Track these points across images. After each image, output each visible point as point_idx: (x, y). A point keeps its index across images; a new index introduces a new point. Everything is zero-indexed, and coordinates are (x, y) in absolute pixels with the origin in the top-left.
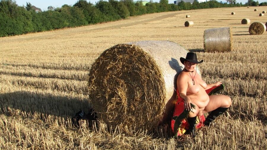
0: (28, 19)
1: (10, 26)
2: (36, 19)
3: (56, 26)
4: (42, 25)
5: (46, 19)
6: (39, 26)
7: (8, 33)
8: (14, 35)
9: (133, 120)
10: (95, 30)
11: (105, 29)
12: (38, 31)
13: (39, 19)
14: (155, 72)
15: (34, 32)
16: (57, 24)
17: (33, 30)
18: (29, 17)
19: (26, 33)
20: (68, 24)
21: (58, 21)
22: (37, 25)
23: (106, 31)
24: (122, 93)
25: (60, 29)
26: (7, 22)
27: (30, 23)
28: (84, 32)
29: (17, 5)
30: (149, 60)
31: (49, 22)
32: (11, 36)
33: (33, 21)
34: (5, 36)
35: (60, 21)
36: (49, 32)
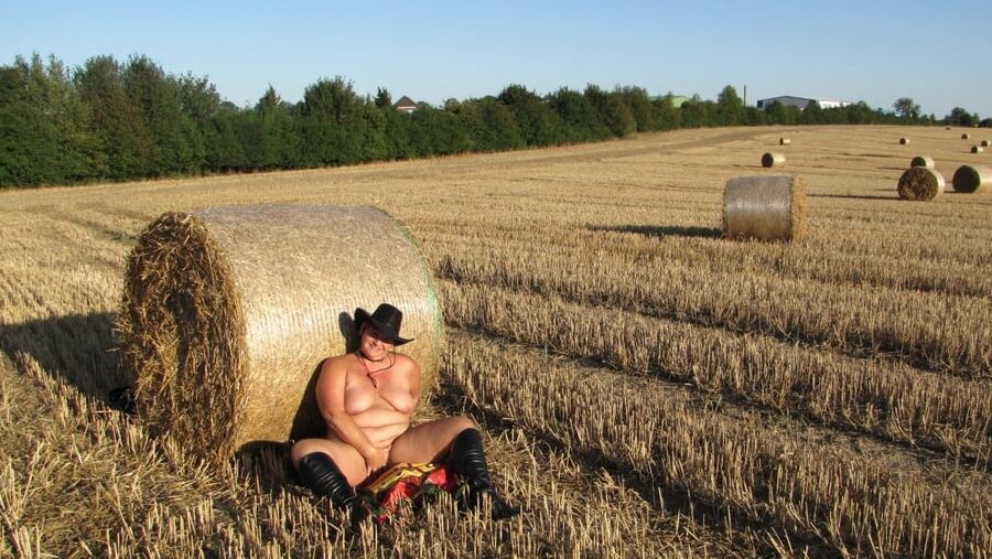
0: (375, 127)
1: (331, 143)
2: (394, 129)
3: (443, 147)
4: (410, 144)
5: (420, 128)
6: (400, 146)
7: (324, 161)
8: (338, 166)
9: (189, 426)
10: (535, 161)
11: (560, 160)
12: (399, 158)
13: (403, 130)
14: (223, 298)
15: (387, 159)
16: (445, 143)
17: (386, 154)
18: (378, 123)
19: (367, 160)
20: (472, 143)
21: (449, 135)
22: (397, 144)
23: (562, 165)
24: (166, 347)
25: (452, 156)
26: (324, 134)
27: (379, 136)
28: (501, 165)
29: (353, 94)
30: (214, 263)
31: (427, 138)
32: (332, 166)
33: (387, 132)
34: (317, 167)
35: (452, 136)
36: (424, 161)
